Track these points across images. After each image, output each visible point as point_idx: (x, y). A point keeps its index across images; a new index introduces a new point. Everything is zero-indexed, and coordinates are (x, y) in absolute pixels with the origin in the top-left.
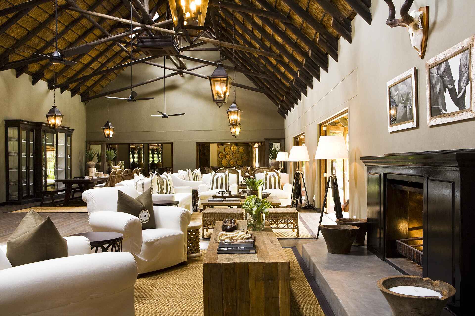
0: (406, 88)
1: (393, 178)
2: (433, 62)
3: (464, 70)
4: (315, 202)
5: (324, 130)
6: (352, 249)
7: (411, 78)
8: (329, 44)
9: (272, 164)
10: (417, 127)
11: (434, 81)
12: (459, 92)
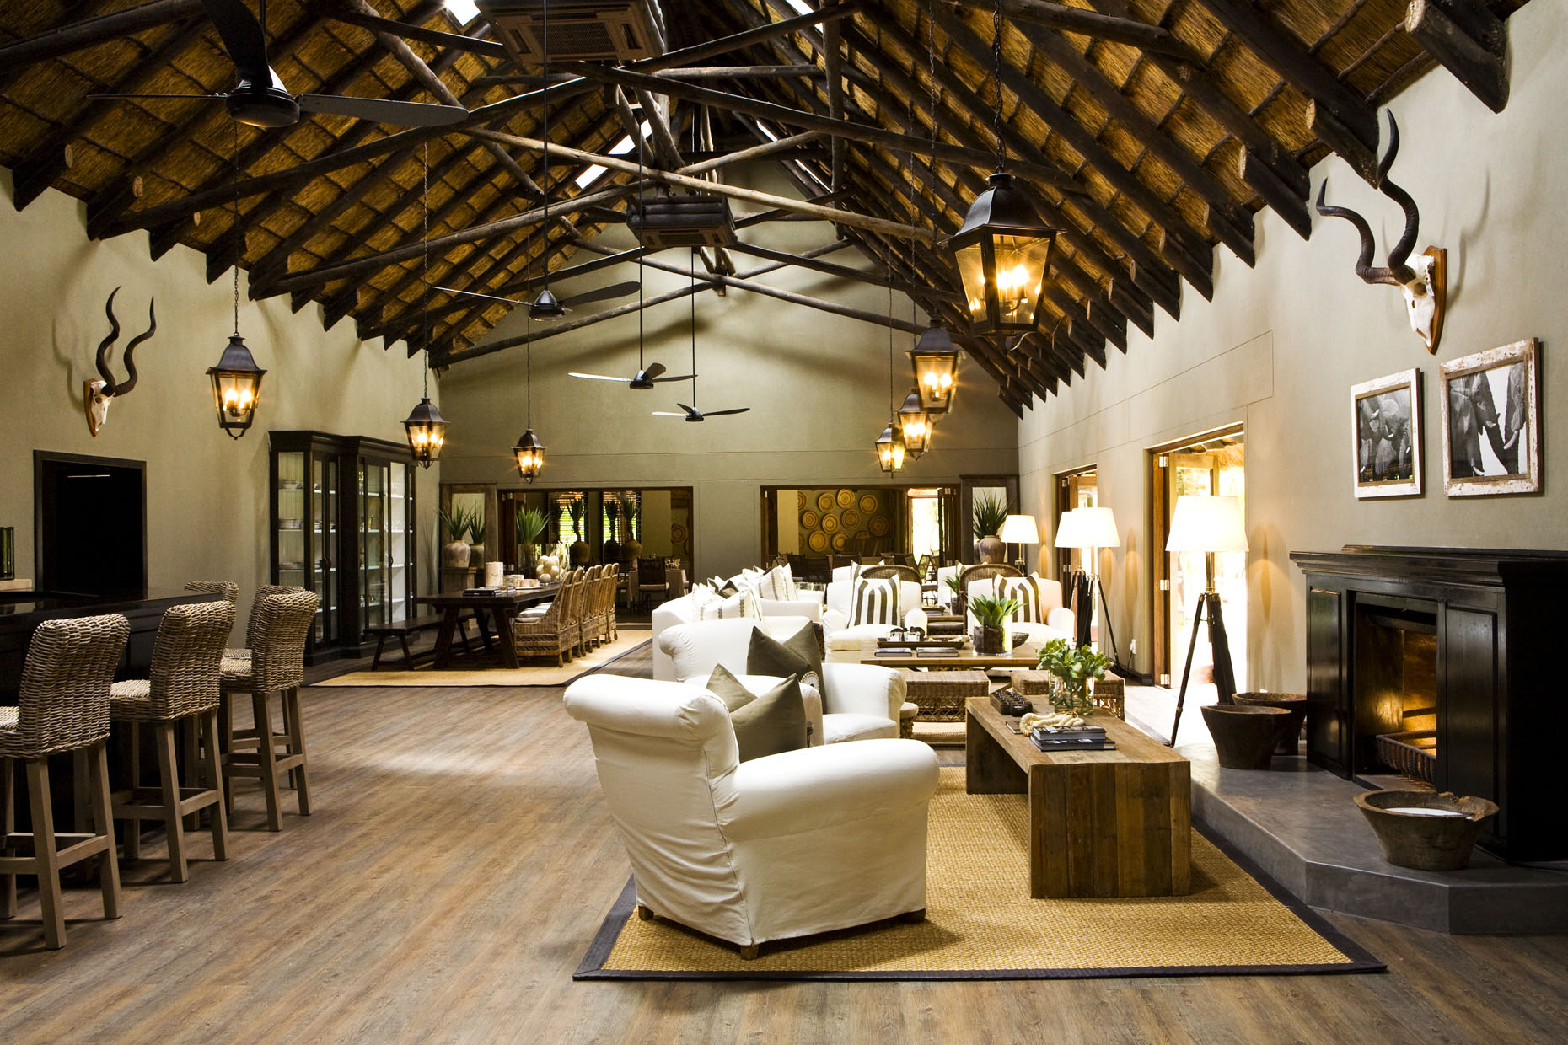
0: (1397, 409)
1: (1371, 603)
2: (1457, 369)
3: (1516, 399)
4: (1136, 657)
5: (1161, 465)
6: (1274, 760)
7: (1408, 389)
8: (1189, 257)
9: (987, 551)
10: (1423, 494)
11: (1457, 407)
12: (1508, 439)
